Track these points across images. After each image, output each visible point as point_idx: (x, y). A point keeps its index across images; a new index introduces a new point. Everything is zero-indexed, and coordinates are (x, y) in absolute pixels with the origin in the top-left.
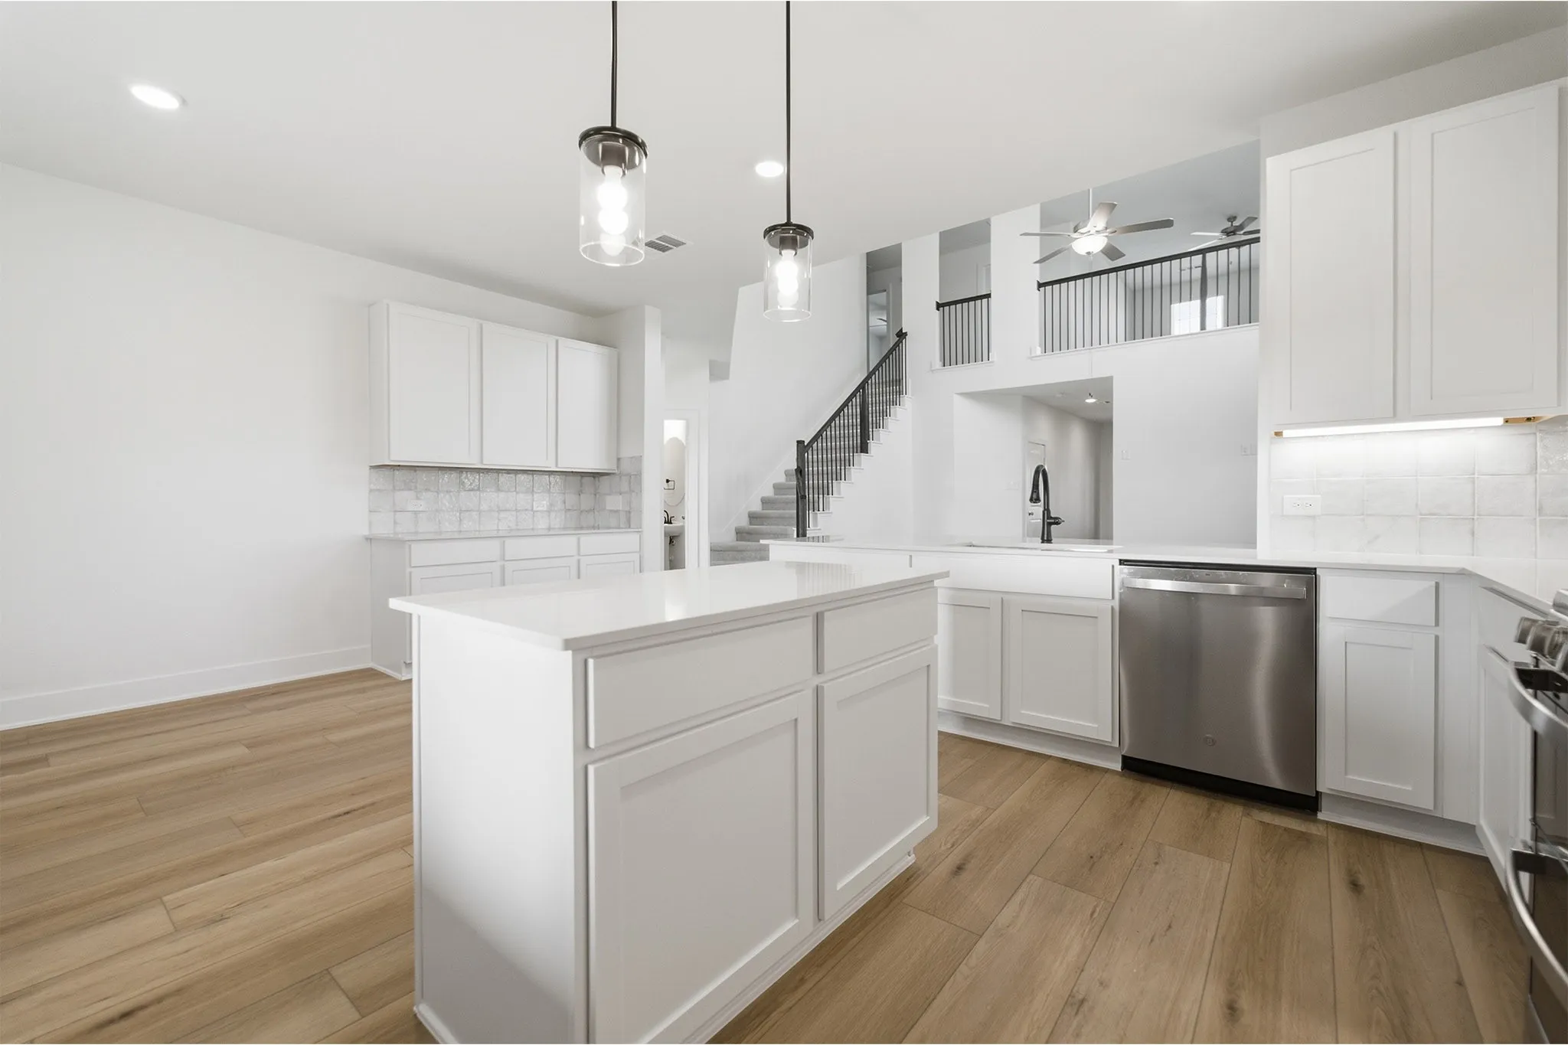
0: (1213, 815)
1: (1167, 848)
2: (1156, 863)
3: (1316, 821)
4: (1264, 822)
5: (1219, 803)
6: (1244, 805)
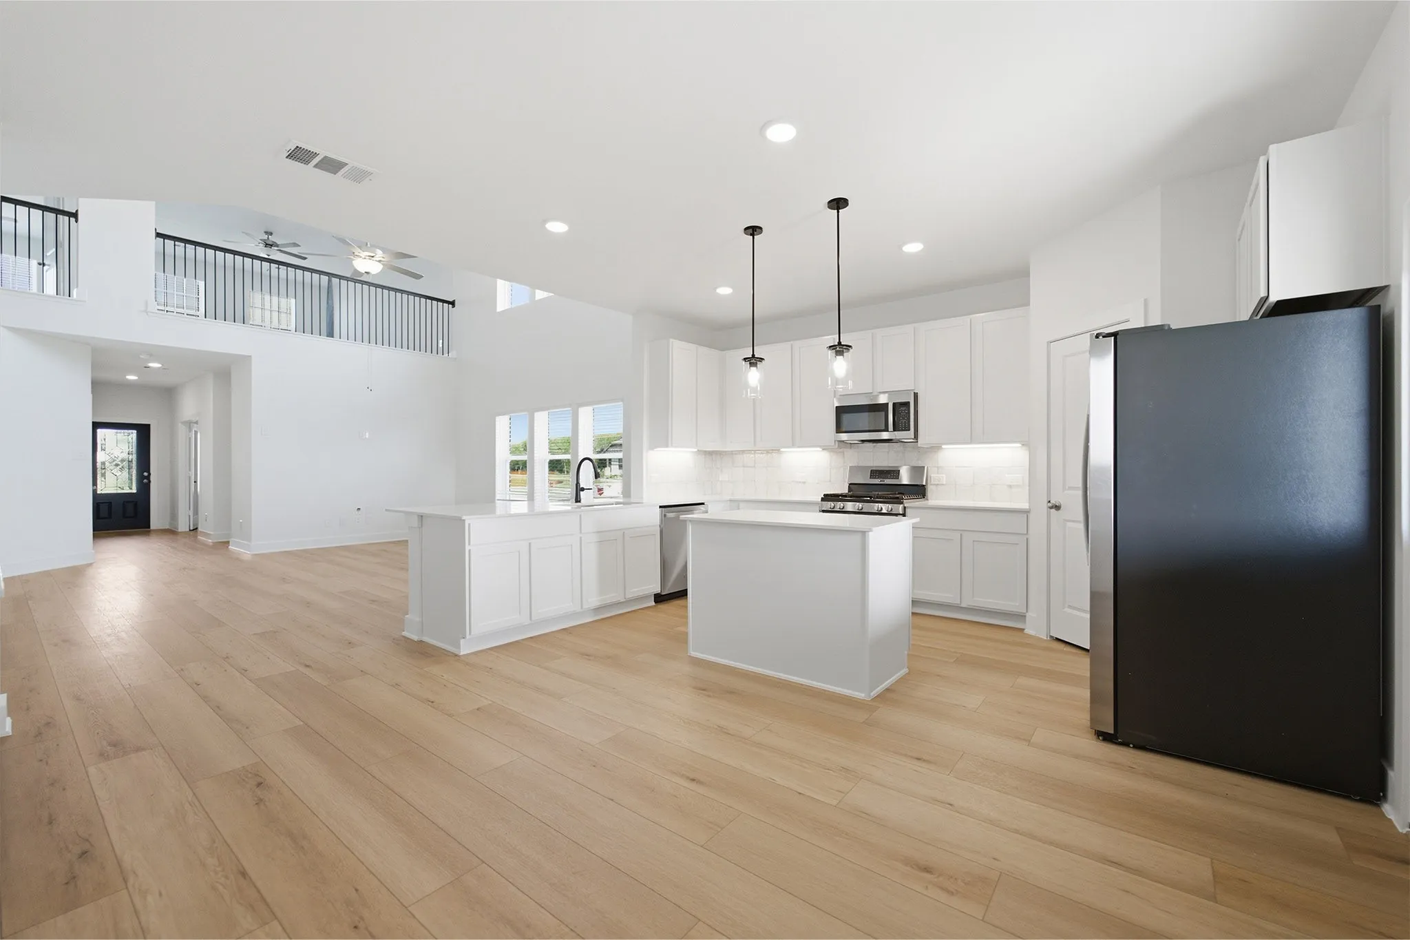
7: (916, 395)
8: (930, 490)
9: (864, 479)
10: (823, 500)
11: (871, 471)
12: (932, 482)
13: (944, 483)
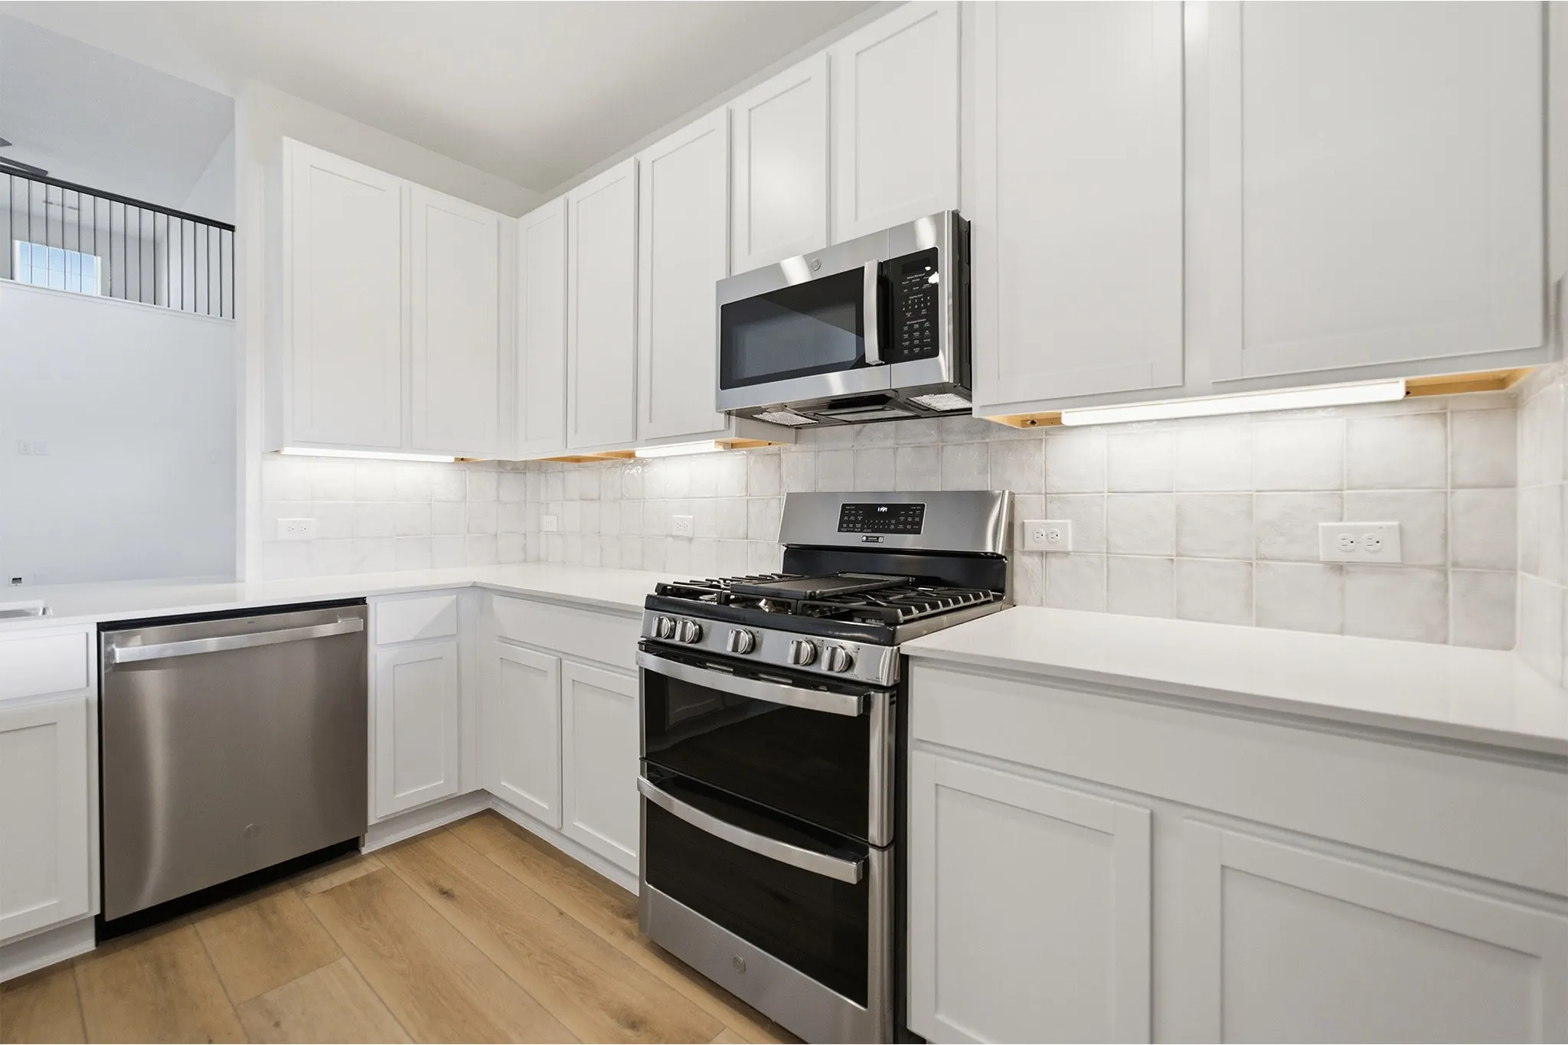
0: (274, 918)
1: (267, 996)
2: (277, 1024)
3: (364, 858)
4: (327, 891)
5: (265, 902)
6: (292, 886)
7: (962, 233)
8: (1024, 572)
9: (826, 532)
11: (844, 506)
12: (1030, 545)
13: (1070, 548)
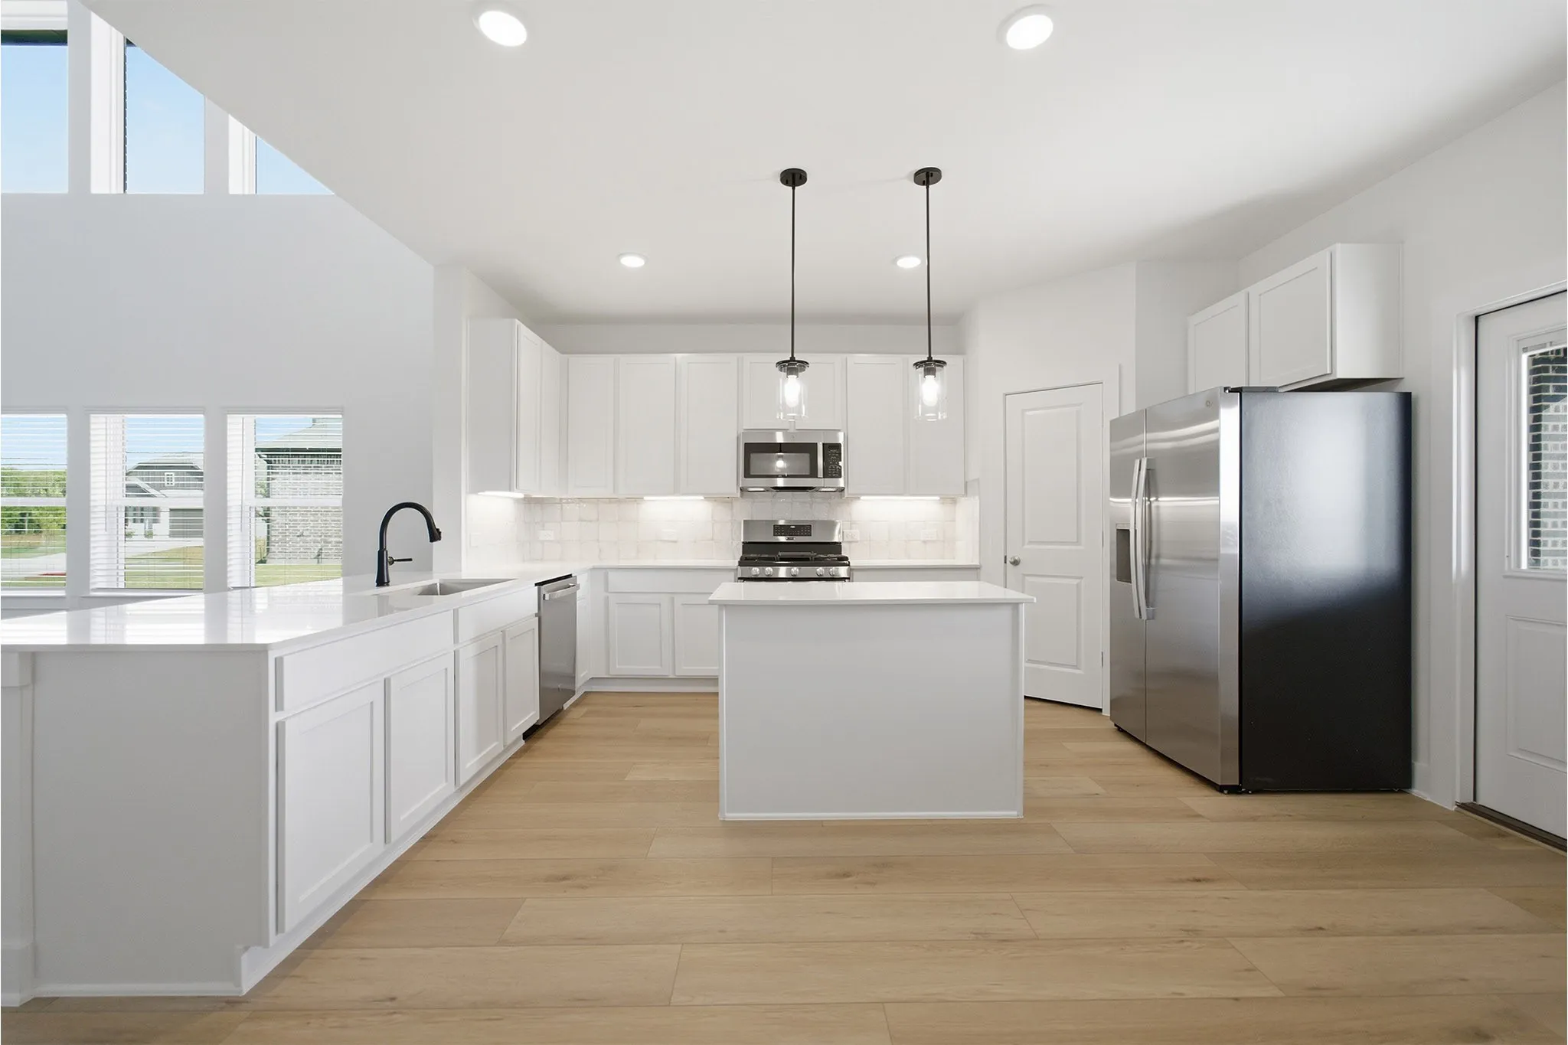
8: (844, 549)
10: (741, 564)
11: (776, 526)
12: (845, 539)
13: (859, 539)
